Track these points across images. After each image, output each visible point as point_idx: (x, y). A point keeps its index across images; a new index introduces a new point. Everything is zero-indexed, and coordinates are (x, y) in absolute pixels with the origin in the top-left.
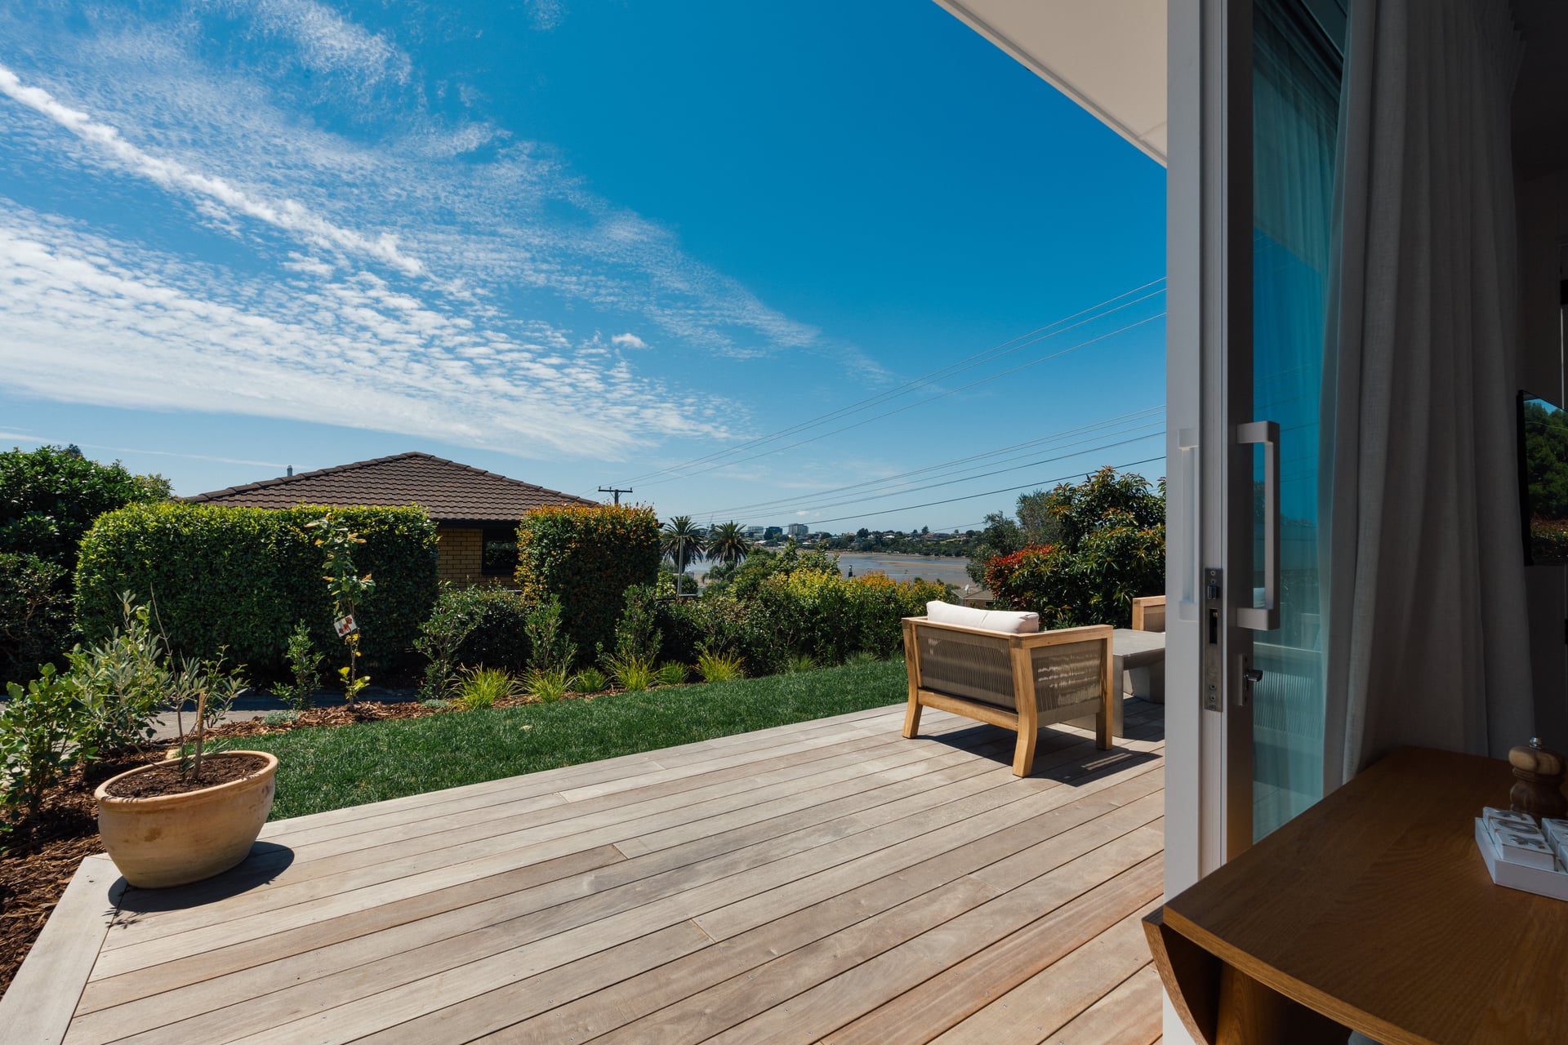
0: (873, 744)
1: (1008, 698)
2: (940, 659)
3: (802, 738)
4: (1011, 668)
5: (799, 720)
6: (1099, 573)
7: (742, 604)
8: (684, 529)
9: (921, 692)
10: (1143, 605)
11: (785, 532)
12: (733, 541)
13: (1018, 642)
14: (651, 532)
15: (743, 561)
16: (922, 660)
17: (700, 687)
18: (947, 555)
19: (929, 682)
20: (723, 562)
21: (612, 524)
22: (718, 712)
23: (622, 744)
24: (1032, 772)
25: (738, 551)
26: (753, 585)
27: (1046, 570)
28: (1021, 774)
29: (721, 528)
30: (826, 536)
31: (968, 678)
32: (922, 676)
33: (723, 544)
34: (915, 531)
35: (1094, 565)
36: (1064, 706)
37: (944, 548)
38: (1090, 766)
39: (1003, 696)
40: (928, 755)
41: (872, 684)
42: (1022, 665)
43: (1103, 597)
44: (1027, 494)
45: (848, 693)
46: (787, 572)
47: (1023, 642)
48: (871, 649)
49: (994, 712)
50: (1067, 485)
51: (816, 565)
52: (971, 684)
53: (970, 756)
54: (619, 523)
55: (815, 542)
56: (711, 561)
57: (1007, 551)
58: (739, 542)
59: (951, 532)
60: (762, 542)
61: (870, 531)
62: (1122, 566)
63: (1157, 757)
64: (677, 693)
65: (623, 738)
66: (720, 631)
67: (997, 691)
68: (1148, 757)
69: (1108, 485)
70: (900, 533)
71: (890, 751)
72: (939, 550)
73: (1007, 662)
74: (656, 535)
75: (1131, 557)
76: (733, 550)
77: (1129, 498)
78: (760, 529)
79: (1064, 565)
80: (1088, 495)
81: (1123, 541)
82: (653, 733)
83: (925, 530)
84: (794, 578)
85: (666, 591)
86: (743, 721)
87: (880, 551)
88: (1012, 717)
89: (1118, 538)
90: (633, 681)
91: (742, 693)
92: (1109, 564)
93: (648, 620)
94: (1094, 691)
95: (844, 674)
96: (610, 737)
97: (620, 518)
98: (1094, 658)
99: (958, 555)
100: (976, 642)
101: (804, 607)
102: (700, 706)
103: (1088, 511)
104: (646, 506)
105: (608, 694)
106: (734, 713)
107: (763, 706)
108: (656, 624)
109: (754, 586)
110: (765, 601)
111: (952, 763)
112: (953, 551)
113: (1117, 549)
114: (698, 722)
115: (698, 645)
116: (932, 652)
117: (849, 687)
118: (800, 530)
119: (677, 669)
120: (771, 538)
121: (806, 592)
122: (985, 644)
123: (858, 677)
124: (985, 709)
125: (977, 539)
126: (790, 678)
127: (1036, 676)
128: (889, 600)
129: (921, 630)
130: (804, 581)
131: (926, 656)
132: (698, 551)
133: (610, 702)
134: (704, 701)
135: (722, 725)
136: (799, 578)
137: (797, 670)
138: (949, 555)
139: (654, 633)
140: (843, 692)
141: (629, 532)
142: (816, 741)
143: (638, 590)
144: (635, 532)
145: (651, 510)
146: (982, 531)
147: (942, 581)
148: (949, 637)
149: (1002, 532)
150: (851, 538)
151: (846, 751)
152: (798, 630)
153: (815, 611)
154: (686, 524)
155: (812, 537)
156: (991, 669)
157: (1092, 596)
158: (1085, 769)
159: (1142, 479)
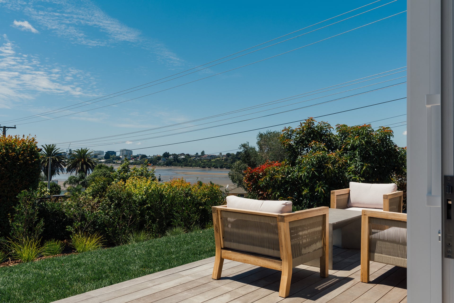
0: (195, 285)
1: (275, 251)
2: (235, 230)
3: (150, 285)
4: (277, 234)
5: (145, 274)
6: (307, 177)
7: (96, 200)
8: (51, 152)
9: (223, 251)
10: (336, 194)
11: (118, 154)
12: (85, 160)
13: (282, 218)
14: (33, 154)
15: (91, 173)
16: (224, 232)
17: (74, 256)
18: (215, 168)
19: (228, 244)
20: (78, 174)
21: (6, 149)
22: (89, 272)
23: (25, 299)
24: (290, 294)
25: (88, 167)
26: (102, 188)
27: (279, 177)
28: (284, 296)
29: (77, 152)
30: (144, 156)
31: (252, 241)
32: (224, 241)
33: (78, 162)
34: (197, 154)
35: (306, 173)
36: (305, 254)
37: (213, 164)
38: (319, 287)
39: (273, 250)
40: (230, 289)
41: (186, 247)
42: (284, 232)
43: (309, 190)
44: (262, 132)
45: (172, 253)
46: (124, 179)
47: (285, 218)
48: (179, 225)
49: (267, 260)
50: (289, 128)
51: (142, 175)
52: (254, 245)
53: (253, 288)
54: (11, 148)
55: (136, 160)
56: (69, 173)
57: (253, 165)
58: (89, 160)
59: (217, 154)
60: (103, 161)
61: (170, 153)
62: (320, 173)
63: (351, 279)
64: (59, 261)
65: (25, 295)
66: (83, 218)
67: (269, 248)
68: (347, 280)
69: (311, 128)
70: (188, 155)
71: (206, 288)
72: (211, 165)
73: (275, 230)
74: (37, 157)
75: (324, 168)
76: (85, 166)
77: (321, 135)
78: (102, 152)
79: (288, 173)
80: (300, 134)
81: (320, 159)
82: (47, 290)
83: (203, 153)
84: (129, 182)
85: (44, 193)
86: (107, 277)
87: (176, 166)
88: (278, 263)
89: (318, 157)
90: (25, 255)
91: (104, 257)
92: (313, 172)
93: (34, 213)
94: (319, 245)
95: (167, 242)
96: (15, 295)
97: (12, 145)
98: (319, 226)
99: (221, 167)
100: (257, 220)
101: (136, 201)
102: (76, 268)
103: (301, 142)
104: (31, 137)
105: (7, 265)
106: (100, 272)
107: (119, 266)
108: (40, 216)
109: (104, 189)
110: (111, 198)
111: (244, 293)
112: (218, 165)
113: (317, 163)
114: (78, 280)
115: (69, 228)
116: (230, 226)
117: (172, 250)
118: (128, 153)
119: (56, 245)
120: (109, 158)
121: (137, 191)
122: (263, 220)
123: (177, 243)
124: (263, 259)
125: (232, 158)
126: (133, 246)
127: (292, 238)
128: (187, 195)
129: (223, 213)
130: (135, 185)
131: (226, 229)
132: (61, 167)
133: (11, 271)
134: (79, 265)
135: (94, 280)
136: (132, 183)
137: (137, 241)
138: (216, 167)
139: (38, 221)
140: (170, 253)
141: (18, 155)
142: (160, 286)
143: (27, 193)
144: (23, 154)
145: (34, 140)
146: (235, 153)
147: (213, 182)
148: (241, 217)
149: (249, 154)
150: (159, 158)
151: (179, 291)
152: (135, 216)
153: (143, 203)
154: (53, 149)
155: (135, 157)
156: (266, 235)
157: (303, 190)
158: (317, 290)
159: (329, 125)
